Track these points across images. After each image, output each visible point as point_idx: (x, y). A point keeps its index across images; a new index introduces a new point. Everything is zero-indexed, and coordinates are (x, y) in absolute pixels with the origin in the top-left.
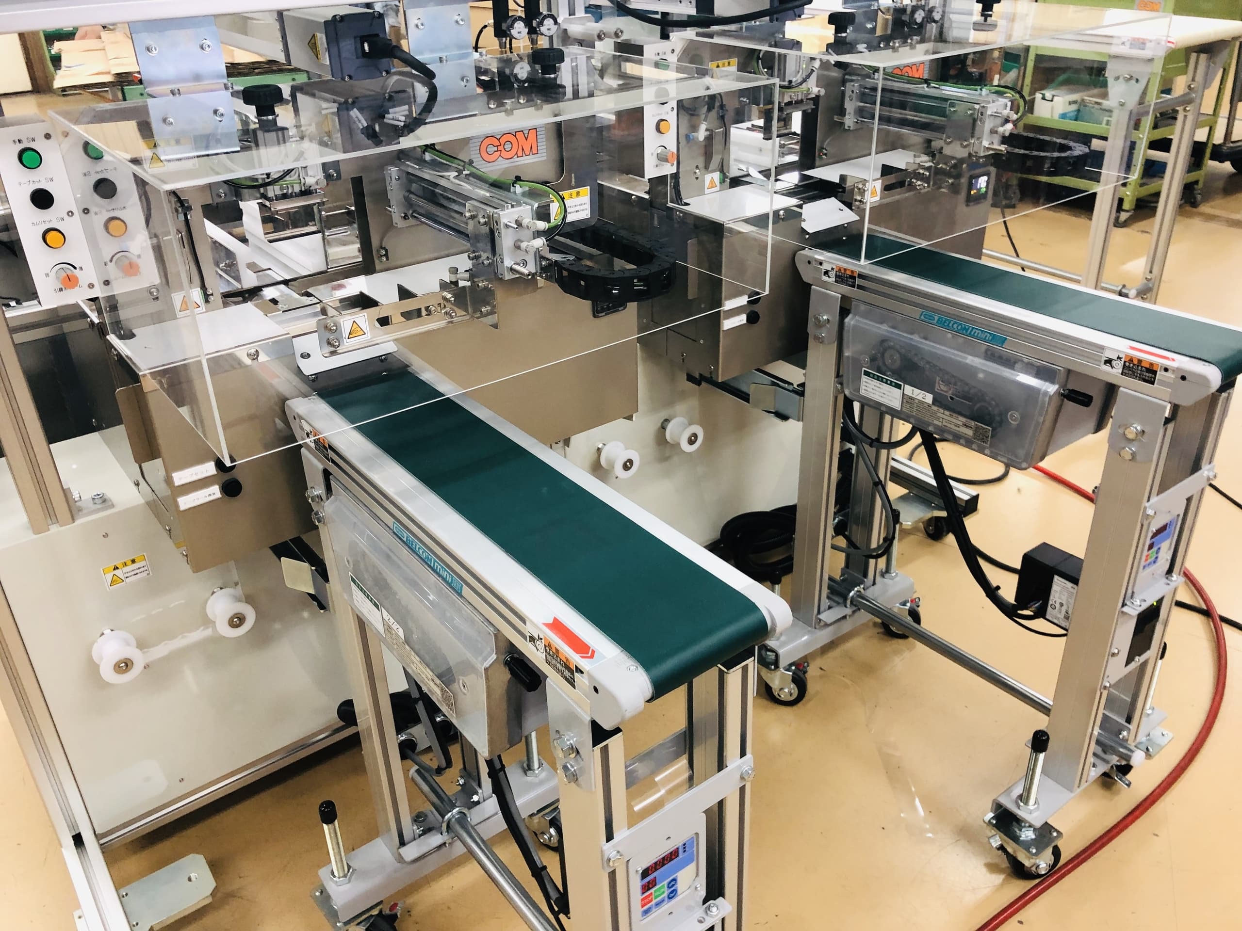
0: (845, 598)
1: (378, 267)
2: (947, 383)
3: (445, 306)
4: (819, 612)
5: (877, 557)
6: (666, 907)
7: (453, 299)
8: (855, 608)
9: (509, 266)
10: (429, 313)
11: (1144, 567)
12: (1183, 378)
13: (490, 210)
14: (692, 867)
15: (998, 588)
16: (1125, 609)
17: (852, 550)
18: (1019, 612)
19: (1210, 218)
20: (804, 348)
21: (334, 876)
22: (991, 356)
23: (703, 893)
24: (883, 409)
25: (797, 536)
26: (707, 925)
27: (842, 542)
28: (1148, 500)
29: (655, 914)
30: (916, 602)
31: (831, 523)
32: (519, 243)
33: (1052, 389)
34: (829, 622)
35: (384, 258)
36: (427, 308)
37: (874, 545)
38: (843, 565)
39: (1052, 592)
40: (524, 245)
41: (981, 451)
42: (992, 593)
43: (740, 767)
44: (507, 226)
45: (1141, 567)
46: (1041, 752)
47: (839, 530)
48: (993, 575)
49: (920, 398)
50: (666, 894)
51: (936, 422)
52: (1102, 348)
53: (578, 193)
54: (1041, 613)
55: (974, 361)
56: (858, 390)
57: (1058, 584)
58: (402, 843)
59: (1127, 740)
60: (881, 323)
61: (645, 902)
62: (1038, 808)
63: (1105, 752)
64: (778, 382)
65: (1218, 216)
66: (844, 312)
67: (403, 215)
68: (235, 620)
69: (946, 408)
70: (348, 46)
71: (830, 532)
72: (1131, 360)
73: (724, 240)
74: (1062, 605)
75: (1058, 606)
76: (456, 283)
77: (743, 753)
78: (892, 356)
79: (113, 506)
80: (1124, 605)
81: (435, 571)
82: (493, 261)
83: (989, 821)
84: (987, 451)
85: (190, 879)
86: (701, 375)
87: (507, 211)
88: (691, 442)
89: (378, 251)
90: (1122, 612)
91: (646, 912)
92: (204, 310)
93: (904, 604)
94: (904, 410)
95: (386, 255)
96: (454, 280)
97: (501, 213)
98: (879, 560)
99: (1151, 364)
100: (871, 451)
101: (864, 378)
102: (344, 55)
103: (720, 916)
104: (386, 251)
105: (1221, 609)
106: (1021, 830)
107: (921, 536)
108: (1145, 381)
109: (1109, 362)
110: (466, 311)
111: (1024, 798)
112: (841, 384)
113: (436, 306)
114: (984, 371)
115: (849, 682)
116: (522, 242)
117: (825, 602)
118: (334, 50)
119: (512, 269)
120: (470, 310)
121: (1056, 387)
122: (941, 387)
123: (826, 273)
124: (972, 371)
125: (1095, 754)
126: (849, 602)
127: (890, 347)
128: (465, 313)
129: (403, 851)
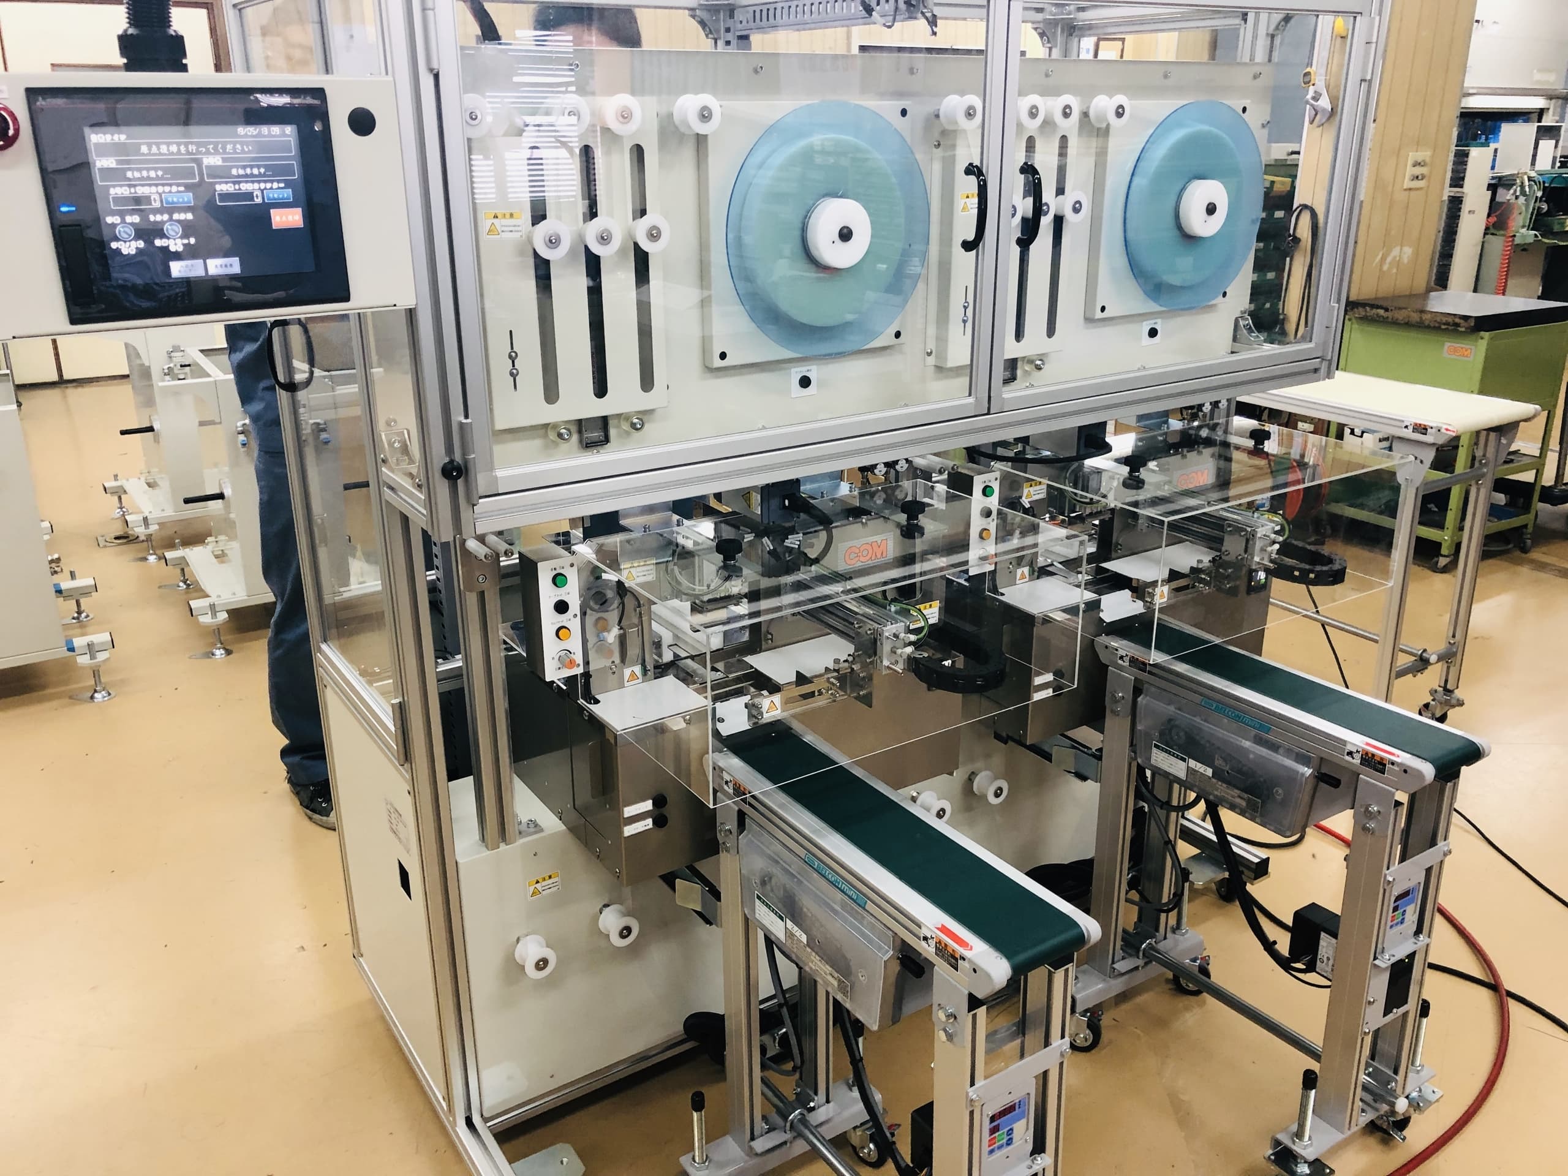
0: (1138, 950)
1: (763, 647)
2: (1225, 760)
3: (831, 688)
4: (1113, 963)
5: (1168, 911)
6: (1005, 1151)
7: (836, 682)
8: (1146, 960)
9: (886, 665)
10: (820, 693)
11: (1391, 927)
12: (1405, 771)
13: (876, 626)
14: (1023, 1122)
15: (1275, 943)
16: (1377, 962)
17: (1144, 904)
18: (1294, 965)
19: (1541, 566)
20: (1103, 717)
21: (695, 1161)
22: (1259, 741)
23: (1030, 1147)
24: (1171, 778)
25: (1094, 888)
26: (1032, 1171)
27: (1134, 895)
28: (1388, 869)
29: (998, 1154)
30: (1206, 960)
31: (1126, 877)
32: (895, 650)
33: (1308, 771)
34: (1123, 971)
35: (770, 641)
36: (819, 691)
37: (1165, 900)
38: (1136, 920)
39: (1320, 948)
40: (898, 651)
41: (1253, 819)
42: (1269, 947)
43: (1060, 1046)
44: (888, 638)
45: (1388, 927)
46: (1312, 1089)
47: (1133, 884)
48: (1272, 931)
49: (1201, 770)
50: (1005, 1141)
51: (1216, 793)
52: (1344, 742)
53: (931, 606)
54: (1311, 968)
55: (1247, 744)
56: (1149, 759)
57: (1325, 940)
58: (753, 1138)
59: (1395, 1090)
60: (1169, 704)
61: (992, 1142)
62: (1311, 1145)
63: (1375, 1101)
64: (1076, 745)
65: (1550, 565)
66: (1137, 691)
68: (624, 931)
69: (1224, 781)
70: (775, 503)
71: (1124, 887)
72: (1367, 754)
73: (1035, 629)
74: (1328, 959)
75: (1325, 959)
76: (838, 671)
77: (1063, 1037)
78: (1177, 734)
79: (542, 830)
80: (1375, 958)
81: (843, 891)
82: (874, 661)
83: (1269, 1157)
84: (1258, 820)
85: (562, 1162)
86: (1008, 735)
87: (888, 627)
88: (997, 795)
89: (766, 635)
90: (1375, 965)
91: (991, 1152)
92: (641, 681)
93: (1194, 960)
94: (1189, 780)
95: (772, 640)
96: (836, 667)
97: (884, 629)
98: (1170, 914)
99: (1382, 759)
100: (1161, 813)
101: (1154, 750)
102: (771, 509)
103: (1042, 1166)
104: (772, 635)
105: (1508, 985)
106: (1296, 1166)
107: (1213, 898)
108: (1377, 770)
109: (1350, 753)
110: (845, 692)
111: (1299, 1134)
112: (1135, 753)
113: (826, 689)
114: (1254, 753)
115: (1142, 1034)
116: (897, 649)
117: (1119, 953)
118: (765, 505)
119: (888, 668)
120: (848, 692)
121: (1310, 771)
122: (1219, 762)
123: (1121, 658)
124: (1246, 751)
125: (1361, 1100)
126: (1141, 954)
127: (1177, 726)
128: (846, 696)
129: (754, 1144)
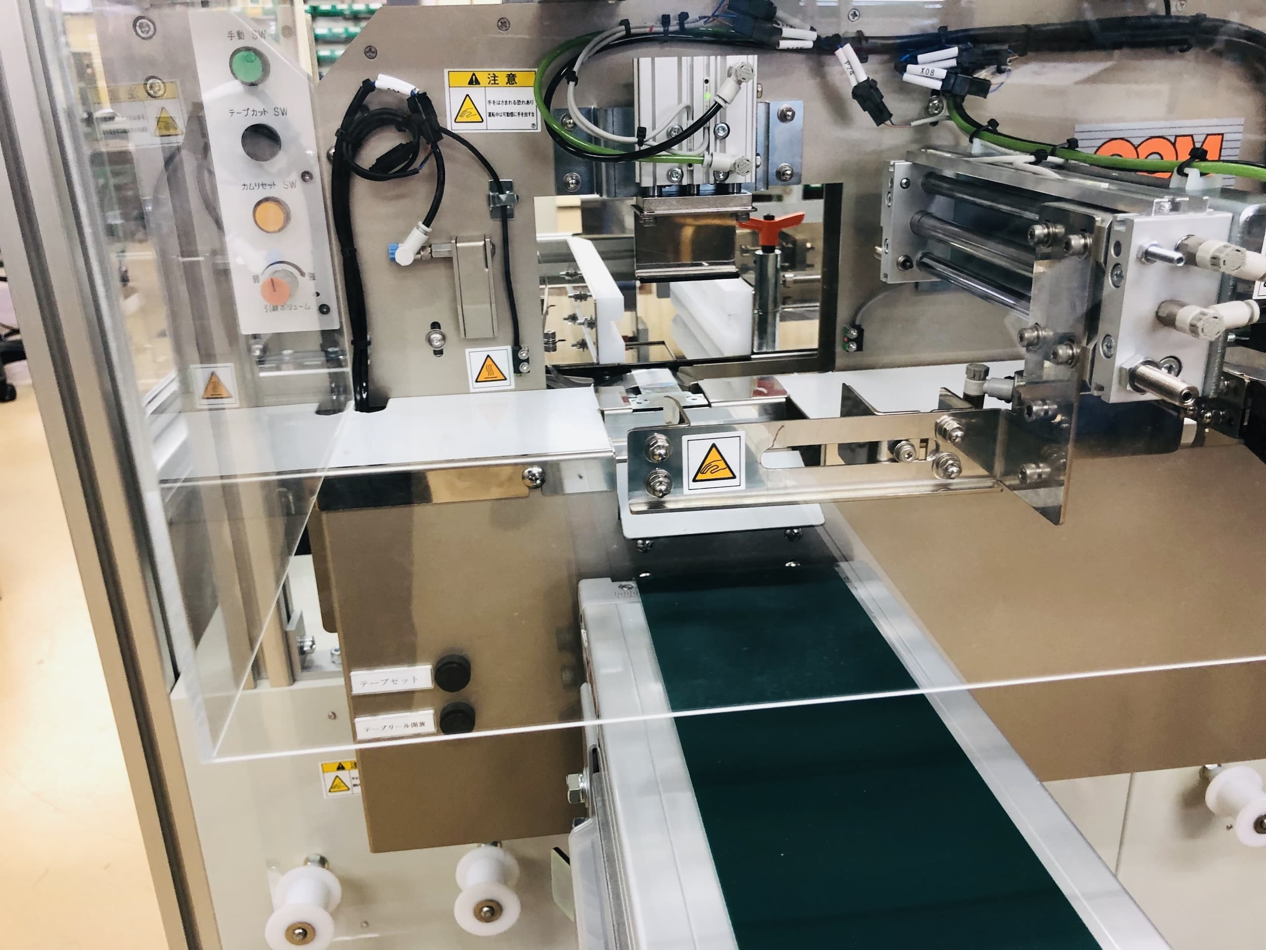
1: (839, 361)
3: (937, 449)
7: (959, 433)
9: (1128, 366)
10: (897, 456)
13: (1103, 216)
32: (1173, 309)
35: (854, 347)
36: (893, 446)
40: (1186, 315)
44: (1147, 257)
67: (901, 259)
68: (486, 909)
76: (976, 401)
82: (1084, 350)
87: (1154, 220)
89: (846, 331)
92: (513, 387)
95: (859, 341)
96: (974, 392)
97: (1135, 224)
104: (861, 332)
110: (989, 467)
113: (917, 443)
116: (1182, 305)
119: (1134, 378)
120: (998, 467)
128: (983, 472)
